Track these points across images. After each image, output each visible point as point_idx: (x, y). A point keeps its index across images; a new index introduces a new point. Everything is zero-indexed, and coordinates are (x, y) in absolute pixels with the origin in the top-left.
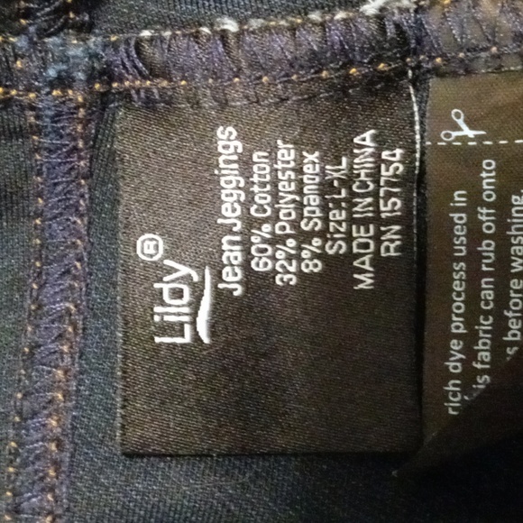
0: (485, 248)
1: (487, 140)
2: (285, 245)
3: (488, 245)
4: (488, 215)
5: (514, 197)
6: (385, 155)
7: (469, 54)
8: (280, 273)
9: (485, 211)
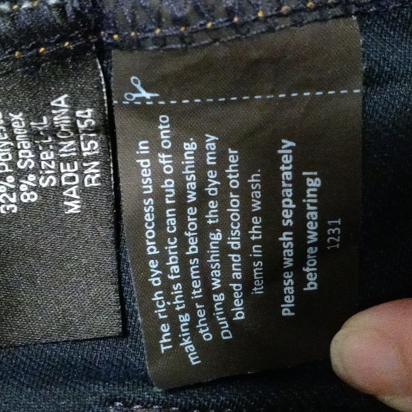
0: (167, 186)
1: (161, 100)
2: (6, 181)
3: (169, 183)
4: (166, 159)
5: (185, 144)
6: (79, 113)
7: (139, 34)
8: (3, 204)
9: (164, 156)
